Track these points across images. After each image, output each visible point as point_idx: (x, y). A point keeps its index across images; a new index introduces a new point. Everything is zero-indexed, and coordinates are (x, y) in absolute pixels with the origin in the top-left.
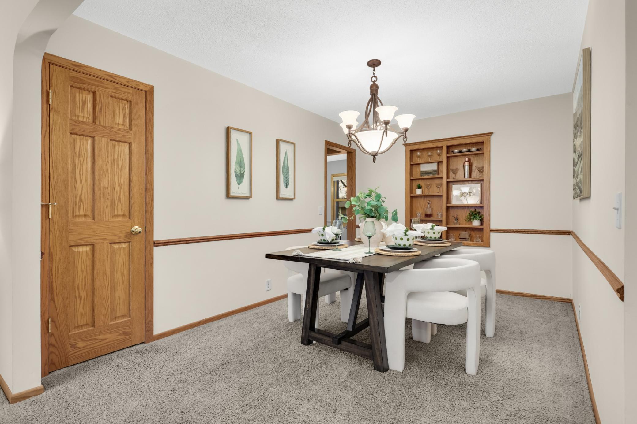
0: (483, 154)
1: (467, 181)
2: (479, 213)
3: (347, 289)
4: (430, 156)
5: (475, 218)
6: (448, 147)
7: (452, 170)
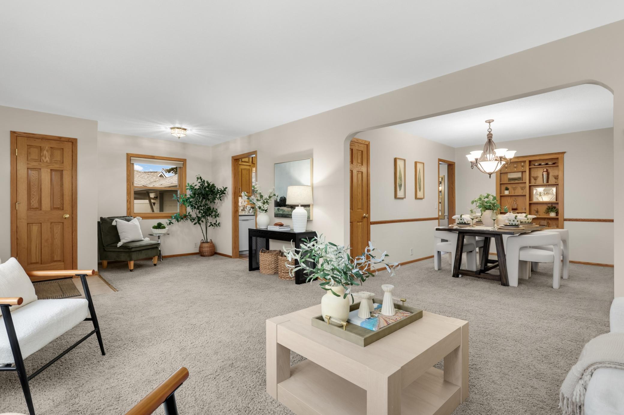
0: (558, 166)
1: (545, 185)
2: (555, 208)
3: (471, 252)
4: (515, 167)
5: (552, 211)
6: (530, 162)
7: (534, 177)
